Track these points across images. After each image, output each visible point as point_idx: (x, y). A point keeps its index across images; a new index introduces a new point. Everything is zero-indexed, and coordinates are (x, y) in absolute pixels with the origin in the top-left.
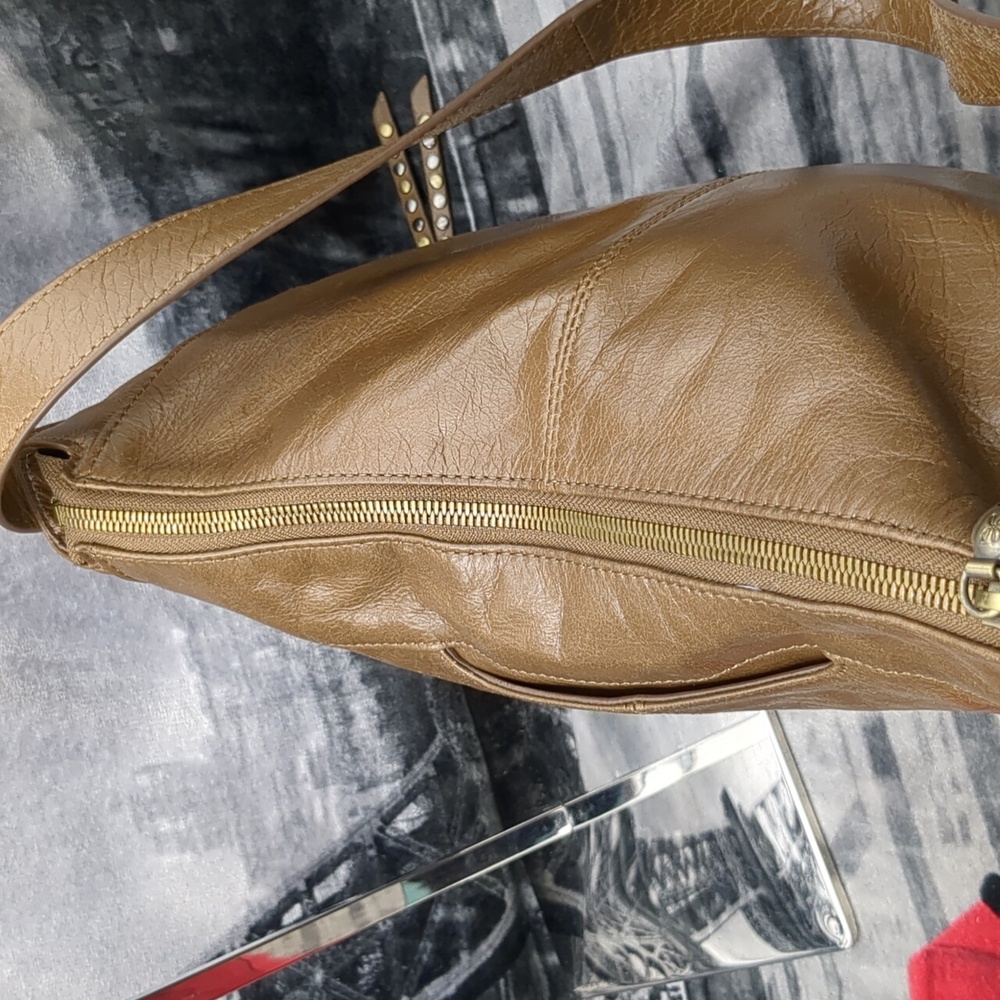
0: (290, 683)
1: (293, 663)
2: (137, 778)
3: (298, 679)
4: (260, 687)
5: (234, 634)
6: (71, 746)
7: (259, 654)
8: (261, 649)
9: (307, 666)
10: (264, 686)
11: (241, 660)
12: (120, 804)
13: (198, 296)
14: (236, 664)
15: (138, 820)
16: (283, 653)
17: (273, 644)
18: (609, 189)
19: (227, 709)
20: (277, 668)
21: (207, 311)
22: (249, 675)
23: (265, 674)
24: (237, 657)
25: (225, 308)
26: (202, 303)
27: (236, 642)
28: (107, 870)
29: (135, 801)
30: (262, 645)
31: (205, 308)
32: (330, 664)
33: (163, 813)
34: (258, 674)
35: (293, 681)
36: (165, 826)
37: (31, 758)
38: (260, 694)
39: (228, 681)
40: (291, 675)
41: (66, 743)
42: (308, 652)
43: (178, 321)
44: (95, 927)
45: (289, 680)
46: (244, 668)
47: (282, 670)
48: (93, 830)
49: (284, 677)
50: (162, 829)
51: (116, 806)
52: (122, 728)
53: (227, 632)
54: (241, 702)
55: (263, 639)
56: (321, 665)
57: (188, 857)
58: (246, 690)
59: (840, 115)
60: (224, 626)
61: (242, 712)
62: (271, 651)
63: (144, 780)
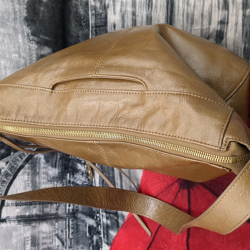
0: (20, 64)
1: (22, 60)
3: (22, 63)
4: (13, 63)
5: (9, 49)
7: (14, 55)
8: (14, 54)
9: (25, 61)
10: (14, 63)
11: (9, 56)
14: (8, 56)
16: (20, 56)
17: (18, 53)
19: (4, 66)
20: (18, 59)
22: (11, 60)
23: (14, 60)
24: (8, 55)
27: (9, 51)
30: (15, 53)
32: (31, 62)
34: (13, 60)
35: (21, 64)
38: (12, 65)
39: (5, 60)
40: (21, 62)
42: (26, 58)
45: (20, 63)
46: (9, 57)
47: (19, 60)
49: (19, 62)
53: (7, 48)
54: (7, 66)
55: (15, 52)
56: (28, 62)
58: (9, 63)
60: (7, 46)
61: (7, 68)
62: (17, 55)
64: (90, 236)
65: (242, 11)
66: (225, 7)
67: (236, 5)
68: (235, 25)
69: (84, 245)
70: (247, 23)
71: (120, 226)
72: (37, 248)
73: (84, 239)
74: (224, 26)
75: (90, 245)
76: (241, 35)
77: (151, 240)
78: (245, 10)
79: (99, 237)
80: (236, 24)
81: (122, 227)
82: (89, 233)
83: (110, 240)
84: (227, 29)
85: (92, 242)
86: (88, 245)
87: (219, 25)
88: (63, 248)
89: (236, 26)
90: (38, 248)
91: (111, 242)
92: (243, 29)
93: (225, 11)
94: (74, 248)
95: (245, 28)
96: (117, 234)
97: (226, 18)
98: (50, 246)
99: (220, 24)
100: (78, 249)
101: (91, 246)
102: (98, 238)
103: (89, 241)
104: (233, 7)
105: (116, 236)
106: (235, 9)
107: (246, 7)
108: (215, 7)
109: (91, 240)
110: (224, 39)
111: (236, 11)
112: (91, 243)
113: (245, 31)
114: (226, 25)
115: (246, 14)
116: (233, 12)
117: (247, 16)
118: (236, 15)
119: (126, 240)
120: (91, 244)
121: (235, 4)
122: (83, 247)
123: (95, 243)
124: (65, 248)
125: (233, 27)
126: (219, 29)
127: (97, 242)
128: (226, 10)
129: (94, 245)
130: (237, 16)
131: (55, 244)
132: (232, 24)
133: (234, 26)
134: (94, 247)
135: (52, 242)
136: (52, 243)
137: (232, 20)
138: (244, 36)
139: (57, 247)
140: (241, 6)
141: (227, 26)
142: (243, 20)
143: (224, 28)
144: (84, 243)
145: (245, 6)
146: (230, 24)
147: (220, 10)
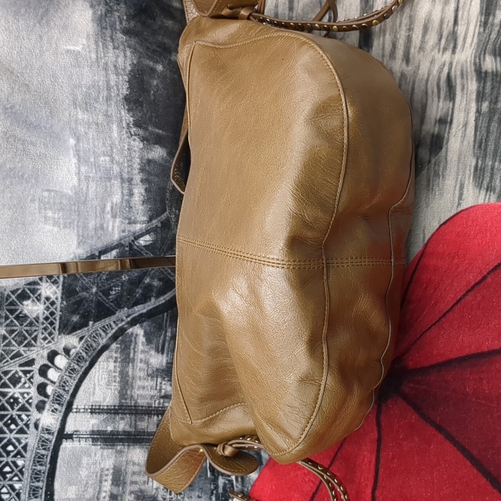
0: (112, 174)
1: (115, 166)
2: (43, 192)
3: (115, 172)
4: (100, 171)
5: (94, 147)
6: (20, 174)
7: (102, 158)
8: (103, 157)
9: (120, 169)
10: (101, 172)
11: (95, 158)
12: (35, 200)
13: (117, 7)
14: (92, 160)
15: (40, 208)
16: (112, 161)
17: (109, 156)
18: (288, 9)
19: (85, 176)
20: (108, 166)
21: (119, 14)
22: (97, 166)
23: (103, 167)
24: (93, 157)
25: (126, 15)
26: (117, 11)
27: (94, 150)
28: (23, 224)
29: (40, 201)
30: (105, 155)
31: (118, 13)
32: (130, 171)
33: (50, 208)
34: (100, 166)
35: (113, 173)
36: (50, 214)
37: (4, 173)
38: (99, 174)
39: (88, 166)
40: (113, 170)
41: (18, 172)
42: (122, 163)
43: (106, 15)
44: (13, 244)
45: (112, 172)
46: (95, 162)
47: (110, 168)
48: (22, 207)
49: (110, 170)
50: (48, 215)
51: (33, 201)
52: (41, 173)
53: (92, 146)
54: (91, 175)
55: (105, 153)
56: (126, 170)
57: (56, 229)
58: (94, 171)
59: (377, 5)
60: (91, 143)
61: (90, 179)
62: (107, 159)
63: (46, 194)
64: (213, 477)
65: (475, 104)
66: (450, 95)
67: (467, 94)
68: (463, 126)
69: (202, 491)
70: (483, 125)
71: (264, 463)
72: (121, 489)
73: (202, 482)
74: (445, 128)
75: (212, 493)
76: (472, 144)
77: (314, 491)
78: (480, 104)
79: (227, 480)
80: (465, 125)
81: (267, 465)
82: (210, 471)
83: (247, 485)
84: (449, 132)
85: (217, 487)
86: (209, 492)
87: (437, 125)
88: (165, 494)
89: (464, 129)
90: (123, 489)
91: (248, 489)
92: (475, 135)
93: (448, 102)
94: (184, 495)
95: (478, 133)
96: (259, 476)
97: (450, 114)
98: (143, 487)
99: (439, 125)
100: (191, 497)
101: (214, 495)
102: (227, 482)
103: (211, 486)
104: (462, 97)
105: (257, 480)
106: (465, 100)
107: (482, 98)
108: (433, 95)
109: (214, 484)
110: (444, 149)
111: (466, 103)
112: (214, 490)
113: (478, 138)
114: (448, 125)
115: (481, 110)
116: (461, 104)
117: (482, 112)
118: (465, 111)
119: (274, 488)
120: (215, 492)
121: (465, 93)
122: (200, 496)
123: (220, 491)
124: (168, 494)
125: (460, 130)
126: (436, 132)
127: (224, 488)
128: (450, 101)
129: (219, 494)
130: (467, 112)
131: (152, 484)
132: (458, 126)
133: (462, 128)
134: (219, 497)
135: (147, 480)
136: (148, 484)
137: (459, 118)
138: (476, 147)
139: (154, 491)
140: (474, 96)
141: (450, 129)
142: (476, 120)
143: (445, 131)
144: (202, 488)
145: (481, 95)
146: (454, 125)
147: (442, 100)
